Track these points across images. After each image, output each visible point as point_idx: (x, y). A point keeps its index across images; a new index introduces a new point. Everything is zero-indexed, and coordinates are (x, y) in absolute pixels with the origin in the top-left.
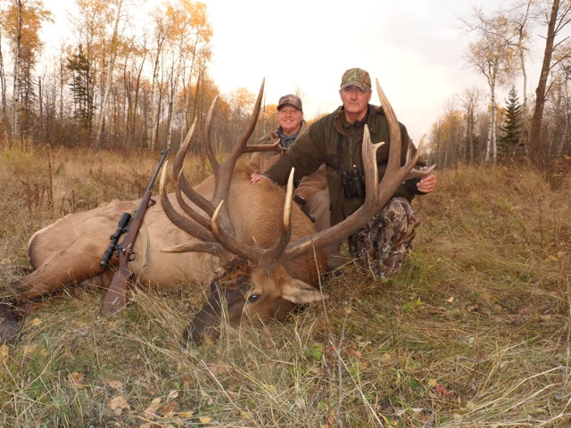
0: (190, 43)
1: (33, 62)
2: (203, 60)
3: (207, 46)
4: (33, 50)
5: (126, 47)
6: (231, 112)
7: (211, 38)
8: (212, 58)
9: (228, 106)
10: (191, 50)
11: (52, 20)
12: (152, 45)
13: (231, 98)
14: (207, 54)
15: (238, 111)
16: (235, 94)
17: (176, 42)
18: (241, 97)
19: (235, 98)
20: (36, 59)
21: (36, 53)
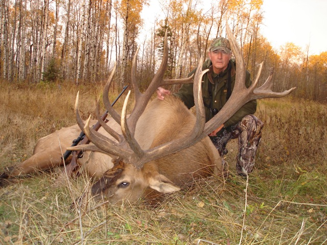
0: (246, 11)
1: (137, 34)
2: (256, 22)
3: (259, 13)
4: (137, 25)
5: (196, 18)
6: (280, 61)
7: (262, 6)
8: (263, 21)
9: (279, 57)
10: (246, 16)
11: (148, 4)
12: (217, 15)
13: (281, 51)
14: (259, 18)
15: (287, 61)
16: (284, 48)
17: (235, 11)
18: (290, 50)
19: (284, 51)
20: (139, 31)
21: (139, 27)
